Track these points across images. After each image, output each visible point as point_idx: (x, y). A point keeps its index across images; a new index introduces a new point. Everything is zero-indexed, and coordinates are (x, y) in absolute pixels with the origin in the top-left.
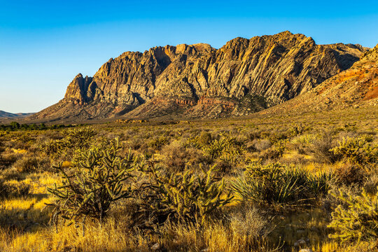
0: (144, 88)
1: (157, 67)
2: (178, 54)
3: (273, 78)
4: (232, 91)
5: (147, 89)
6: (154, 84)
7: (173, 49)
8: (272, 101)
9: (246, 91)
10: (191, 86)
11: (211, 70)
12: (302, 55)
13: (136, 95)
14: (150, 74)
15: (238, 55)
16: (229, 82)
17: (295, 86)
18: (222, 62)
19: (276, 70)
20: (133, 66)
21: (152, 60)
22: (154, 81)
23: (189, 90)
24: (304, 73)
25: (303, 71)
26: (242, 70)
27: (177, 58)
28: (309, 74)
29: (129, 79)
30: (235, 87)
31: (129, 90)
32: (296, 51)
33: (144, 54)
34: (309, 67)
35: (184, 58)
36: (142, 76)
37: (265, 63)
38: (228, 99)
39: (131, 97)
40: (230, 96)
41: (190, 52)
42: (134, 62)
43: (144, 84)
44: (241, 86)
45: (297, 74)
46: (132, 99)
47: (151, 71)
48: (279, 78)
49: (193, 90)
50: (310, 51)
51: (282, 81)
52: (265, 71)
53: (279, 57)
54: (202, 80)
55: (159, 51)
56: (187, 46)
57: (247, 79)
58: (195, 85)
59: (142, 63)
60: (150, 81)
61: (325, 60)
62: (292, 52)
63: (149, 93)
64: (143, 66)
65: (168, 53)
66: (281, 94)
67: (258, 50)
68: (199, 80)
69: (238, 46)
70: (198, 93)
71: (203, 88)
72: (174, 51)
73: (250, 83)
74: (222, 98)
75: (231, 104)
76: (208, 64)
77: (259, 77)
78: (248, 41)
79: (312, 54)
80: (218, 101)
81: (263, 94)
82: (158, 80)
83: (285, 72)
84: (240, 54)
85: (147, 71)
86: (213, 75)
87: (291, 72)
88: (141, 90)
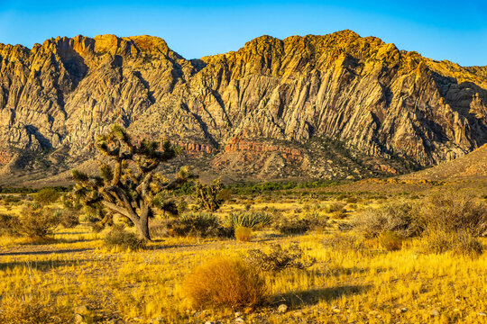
0: (45, 117)
1: (65, 77)
2: (99, 54)
3: (351, 110)
4: (289, 129)
5: (51, 119)
6: (62, 109)
7: (90, 43)
8: (356, 147)
9: (311, 130)
10: (199, 118)
11: (228, 92)
12: (387, 74)
13: (31, 130)
14: (54, 91)
15: (269, 67)
16: (280, 114)
17: (386, 124)
18: (246, 78)
19: (353, 97)
20: (17, 72)
21: (53, 63)
22: (61, 103)
23: (197, 126)
24: (396, 103)
25: (394, 99)
26: (299, 96)
27: (105, 59)
28: (404, 104)
29: (11, 99)
30: (293, 122)
31: (13, 121)
32: (378, 66)
33: (33, 51)
34: (402, 94)
35: (117, 62)
36: (39, 93)
37: (335, 85)
38: (286, 143)
39: (24, 132)
40: (288, 138)
41: (127, 50)
42: (18, 64)
43: (44, 109)
44: (302, 122)
45: (387, 105)
46: (25, 137)
47: (55, 85)
48: (361, 110)
49: (204, 126)
50: (396, 67)
51: (368, 115)
52: (336, 99)
53: (353, 75)
54: (214, 108)
55: (63, 46)
56: (120, 40)
57: (309, 111)
58: (204, 116)
59: (35, 67)
60: (55, 104)
61: (421, 82)
62: (372, 68)
63: (56, 125)
64: (38, 74)
65: (80, 50)
66: (369, 137)
67: (307, 60)
68: (209, 109)
69: (269, 52)
70: (213, 132)
71: (220, 122)
72: (92, 47)
73: (316, 117)
74: (276, 142)
75: (295, 152)
76: (220, 80)
77: (328, 108)
78: (282, 43)
79: (399, 72)
80: (268, 146)
81: (338, 136)
82: (71, 101)
83: (369, 101)
84: (275, 66)
85: (47, 83)
86: (234, 101)
87: (380, 101)
88: (40, 121)
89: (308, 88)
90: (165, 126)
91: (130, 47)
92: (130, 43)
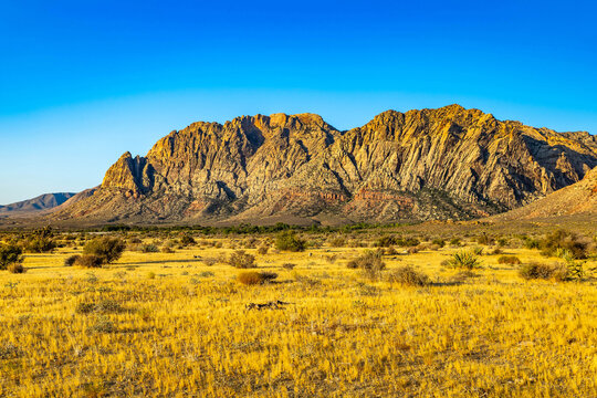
0: (231, 175)
1: (247, 145)
2: (273, 128)
3: (454, 166)
4: (404, 183)
5: (236, 177)
6: (244, 169)
7: (267, 120)
8: (457, 196)
9: (422, 182)
10: (336, 175)
11: (360, 154)
12: (485, 137)
13: (221, 185)
14: (239, 155)
15: (393, 134)
16: (397, 171)
17: (483, 178)
18: (374, 143)
19: (457, 156)
20: (212, 143)
21: (239, 135)
22: (244, 165)
23: (335, 180)
24: (492, 161)
25: (490, 158)
26: (412, 157)
27: (277, 132)
28: (498, 162)
29: (208, 162)
30: (408, 177)
31: (208, 178)
32: (478, 132)
33: (225, 126)
34: (497, 154)
35: (285, 133)
36: (227, 157)
37: (442, 147)
38: (401, 193)
39: (216, 186)
40: (403, 189)
41: (293, 124)
42: (213, 137)
43: (231, 169)
44: (415, 176)
45: (484, 162)
46: (216, 190)
47: (240, 151)
48: (463, 166)
49: (340, 181)
50: (493, 132)
51: (468, 171)
52: (442, 158)
53: (457, 138)
54: (349, 166)
55: (246, 122)
56: (288, 117)
57: (421, 168)
58: (341, 173)
59: (225, 138)
60: (239, 165)
61: (514, 144)
62: (472, 133)
63: (239, 181)
64: (227, 143)
65: (259, 125)
66: (469, 188)
67: (422, 128)
68: (345, 167)
69: (392, 123)
70: (346, 184)
71: (353, 177)
72: (268, 123)
73: (426, 173)
74: (394, 192)
75: (408, 200)
76: (354, 145)
77: (435, 165)
78: (404, 116)
79: (496, 136)
80: (387, 195)
81: (444, 187)
82: (250, 164)
83: (469, 159)
84: (397, 133)
85: (233, 150)
86: (365, 160)
87: (478, 160)
88: (228, 178)
89: (420, 150)
90: (310, 181)
91: (295, 121)
92: (294, 119)
